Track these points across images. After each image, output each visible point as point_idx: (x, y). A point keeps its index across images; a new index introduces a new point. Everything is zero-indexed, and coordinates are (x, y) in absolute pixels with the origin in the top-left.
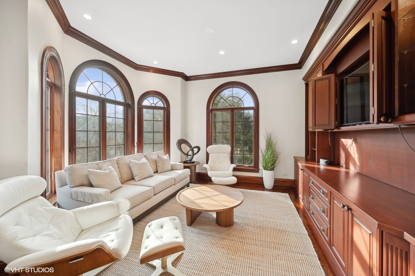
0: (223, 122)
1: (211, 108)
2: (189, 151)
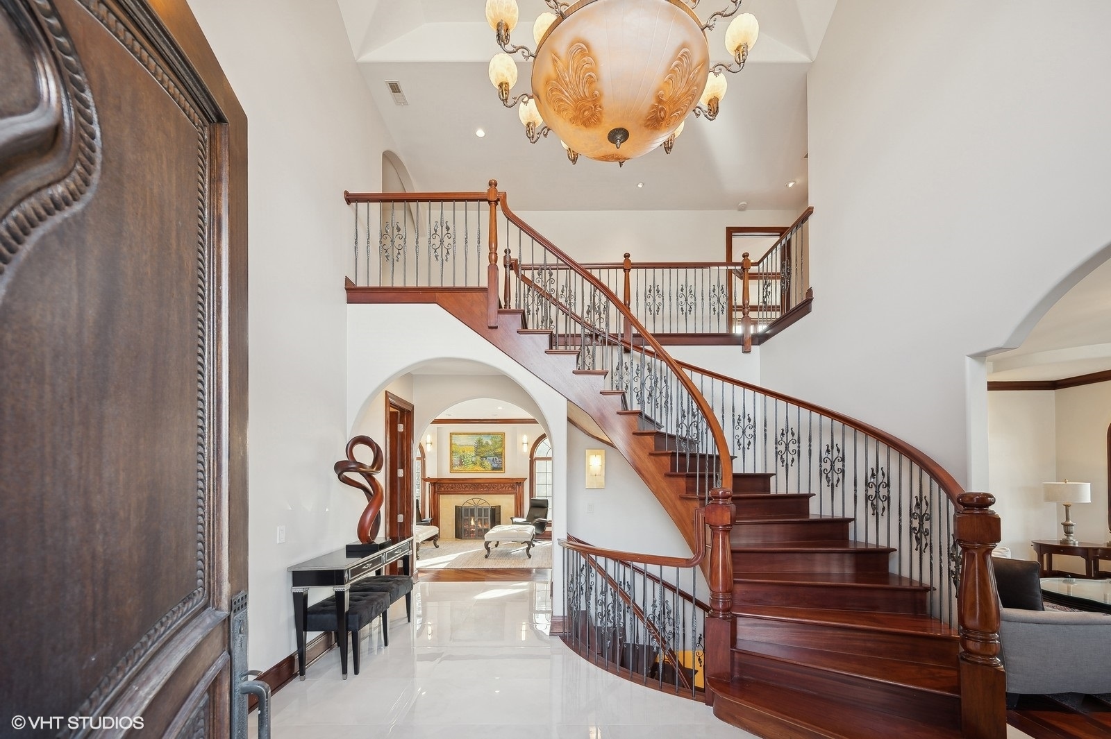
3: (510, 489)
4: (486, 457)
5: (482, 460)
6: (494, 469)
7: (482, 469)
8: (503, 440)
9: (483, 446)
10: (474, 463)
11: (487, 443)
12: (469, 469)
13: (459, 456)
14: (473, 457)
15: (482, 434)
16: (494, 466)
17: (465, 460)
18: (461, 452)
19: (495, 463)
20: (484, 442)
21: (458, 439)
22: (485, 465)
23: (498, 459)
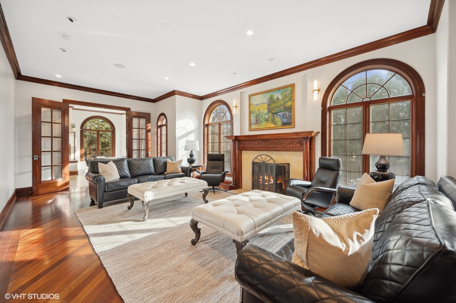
3: (298, 145)
4: (277, 113)
5: (273, 116)
6: (284, 124)
7: (273, 126)
8: (293, 92)
9: (274, 102)
10: (267, 120)
11: (278, 99)
12: (262, 125)
13: (256, 114)
14: (266, 114)
15: (273, 90)
16: (284, 121)
17: (260, 118)
18: (257, 110)
19: (284, 118)
20: (275, 98)
21: (255, 99)
22: (276, 121)
23: (287, 113)
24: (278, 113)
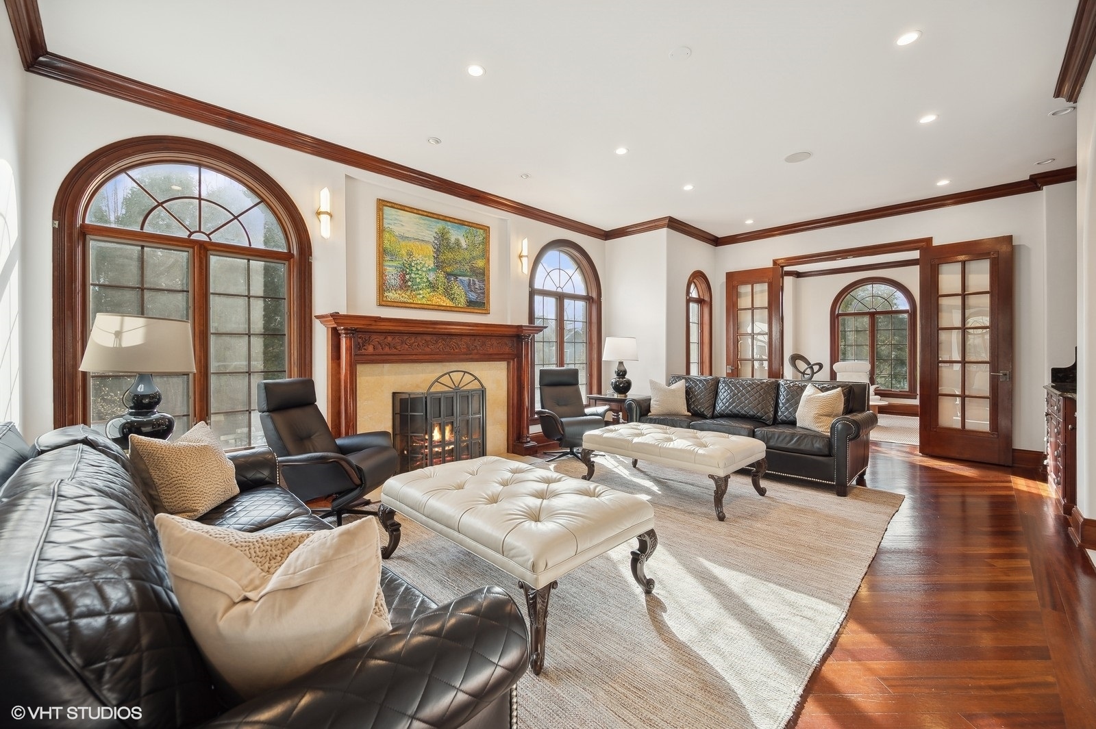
0: (857, 331)
1: (837, 313)
2: (807, 369)
4: (456, 276)
5: (449, 280)
6: (470, 304)
7: (448, 303)
8: (486, 242)
9: (451, 249)
10: (432, 286)
11: (458, 243)
12: (421, 296)
13: (401, 263)
14: (429, 270)
15: (448, 219)
16: (471, 296)
17: (413, 275)
18: (404, 252)
19: (471, 291)
20: (453, 240)
21: (396, 219)
22: (454, 293)
23: (477, 282)
24: (460, 276)
